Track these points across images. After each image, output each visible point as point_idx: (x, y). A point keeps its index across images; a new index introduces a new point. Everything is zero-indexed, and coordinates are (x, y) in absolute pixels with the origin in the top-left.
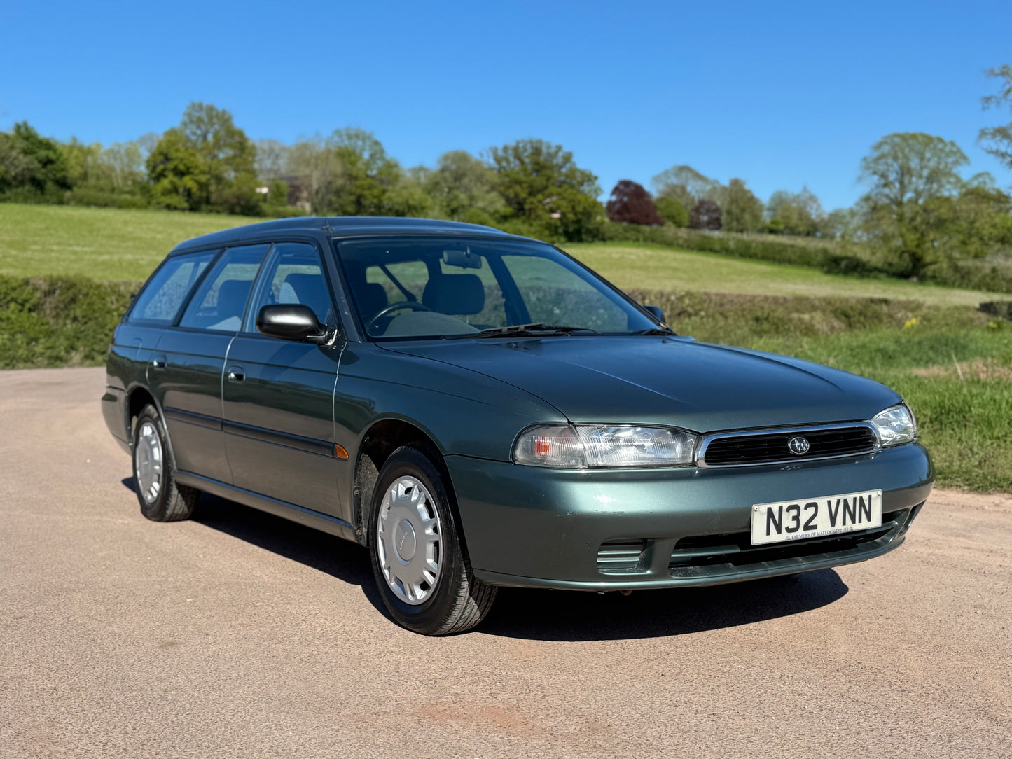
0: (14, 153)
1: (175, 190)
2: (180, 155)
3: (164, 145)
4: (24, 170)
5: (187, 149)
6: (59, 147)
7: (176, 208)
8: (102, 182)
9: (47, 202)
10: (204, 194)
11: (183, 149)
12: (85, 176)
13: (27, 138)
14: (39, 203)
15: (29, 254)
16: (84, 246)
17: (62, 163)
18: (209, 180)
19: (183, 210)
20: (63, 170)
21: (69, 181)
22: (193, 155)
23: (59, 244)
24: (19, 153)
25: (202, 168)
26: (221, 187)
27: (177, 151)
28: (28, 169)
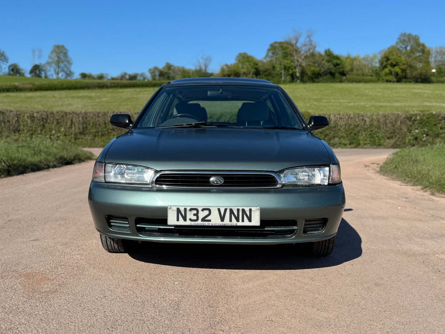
0: (324, 62)
1: (391, 73)
2: (394, 57)
3: (387, 53)
4: (327, 69)
5: (397, 54)
6: (342, 58)
7: (390, 81)
8: (359, 72)
9: (335, 82)
10: (404, 74)
11: (395, 55)
12: (352, 70)
13: (329, 56)
14: (332, 82)
15: (321, 104)
16: (345, 100)
17: (343, 65)
18: (407, 67)
19: (394, 82)
20: (343, 68)
21: (346, 72)
22: (400, 57)
23: (335, 99)
24: (325, 62)
25: (404, 62)
26: (412, 70)
27: (393, 55)
28: (329, 69)
